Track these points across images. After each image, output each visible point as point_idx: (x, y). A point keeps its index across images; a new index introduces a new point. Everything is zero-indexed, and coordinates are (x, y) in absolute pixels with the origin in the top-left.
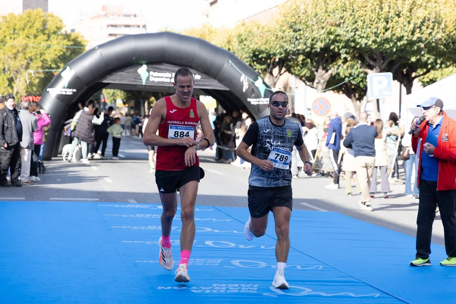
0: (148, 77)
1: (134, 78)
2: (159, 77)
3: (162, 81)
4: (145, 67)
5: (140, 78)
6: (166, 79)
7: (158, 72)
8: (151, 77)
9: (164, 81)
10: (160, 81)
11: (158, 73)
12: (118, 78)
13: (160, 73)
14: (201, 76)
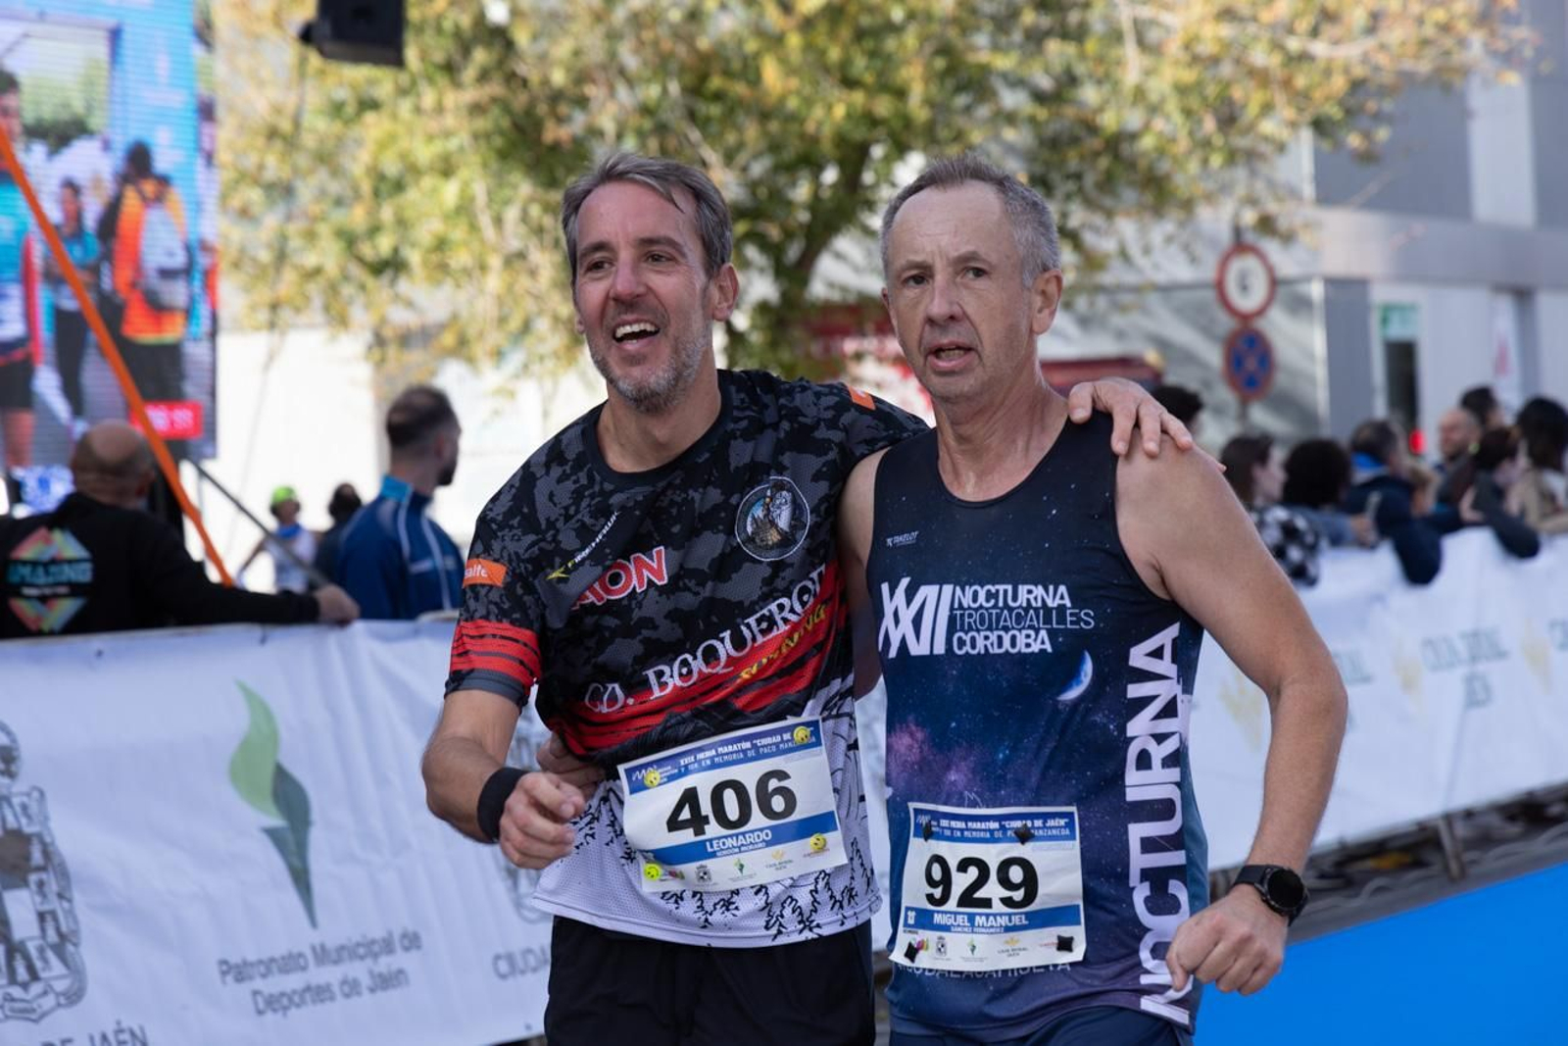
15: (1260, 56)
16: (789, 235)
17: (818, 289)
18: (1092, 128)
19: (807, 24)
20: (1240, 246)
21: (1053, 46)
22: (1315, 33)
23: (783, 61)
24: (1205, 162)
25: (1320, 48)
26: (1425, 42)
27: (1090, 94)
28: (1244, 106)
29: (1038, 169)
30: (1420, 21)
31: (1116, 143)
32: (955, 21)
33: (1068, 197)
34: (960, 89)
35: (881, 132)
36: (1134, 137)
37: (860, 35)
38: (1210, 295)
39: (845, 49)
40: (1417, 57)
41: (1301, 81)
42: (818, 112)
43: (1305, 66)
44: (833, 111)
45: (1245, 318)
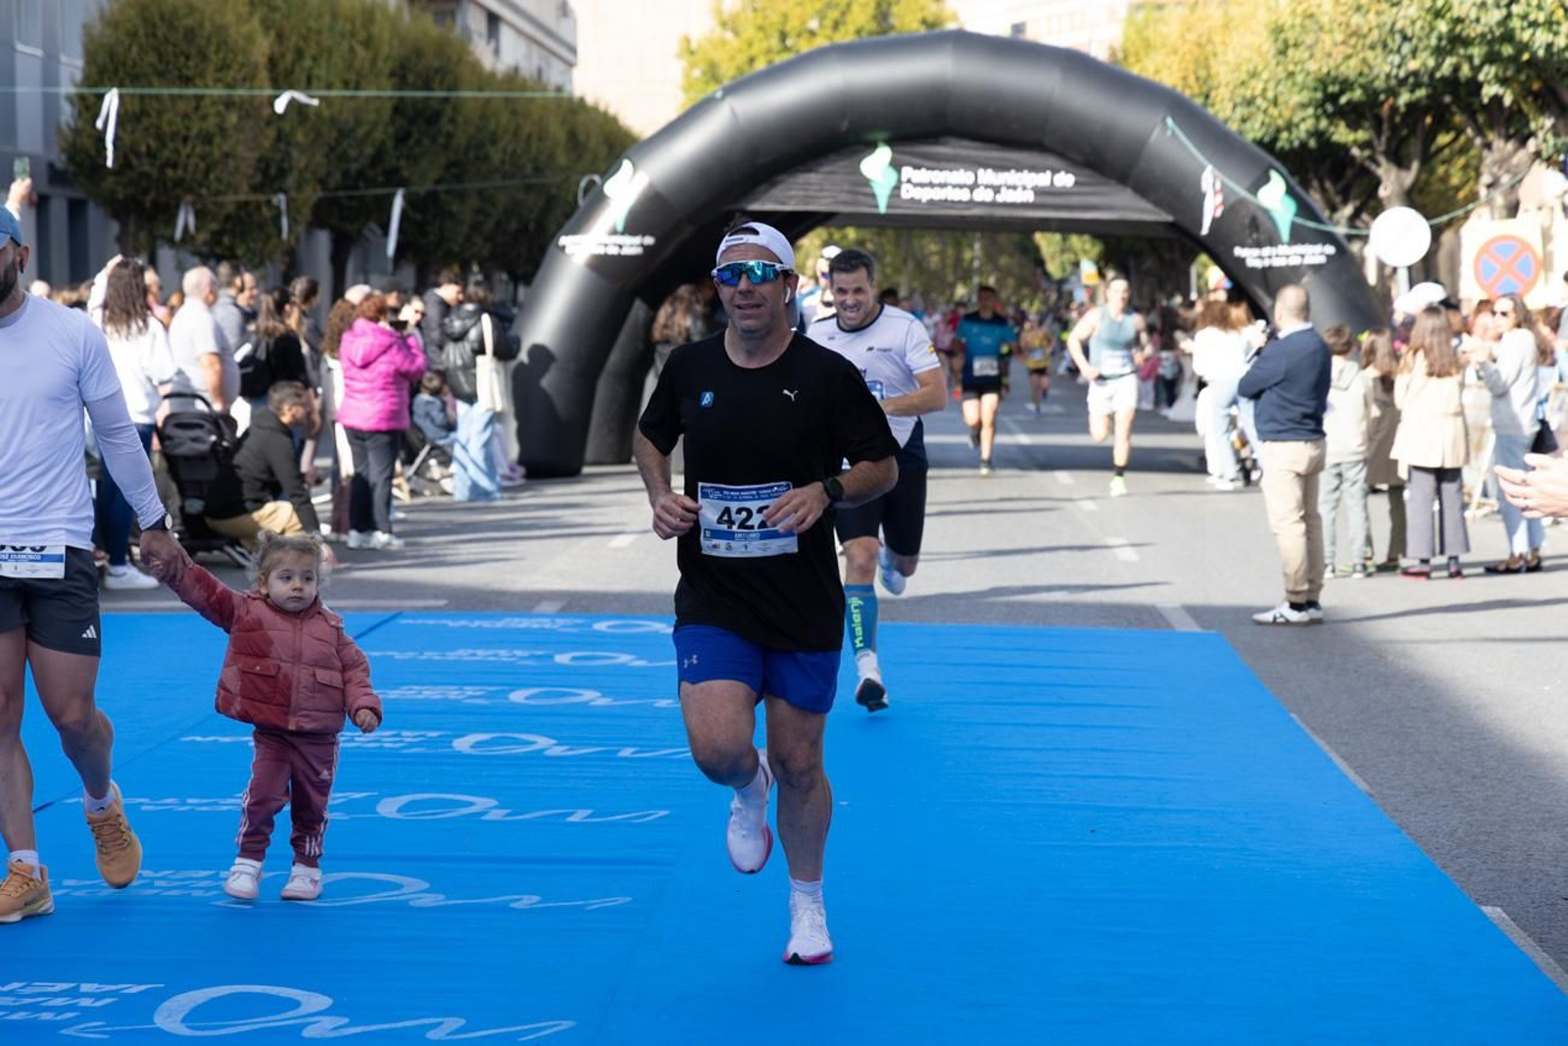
0: (897, 187)
1: (849, 192)
2: (931, 185)
3: (943, 198)
4: (883, 154)
5: (867, 190)
6: (957, 189)
7: (928, 169)
8: (905, 187)
9: (949, 198)
10: (936, 198)
11: (929, 172)
12: (794, 193)
13: (936, 172)
14: (1075, 174)
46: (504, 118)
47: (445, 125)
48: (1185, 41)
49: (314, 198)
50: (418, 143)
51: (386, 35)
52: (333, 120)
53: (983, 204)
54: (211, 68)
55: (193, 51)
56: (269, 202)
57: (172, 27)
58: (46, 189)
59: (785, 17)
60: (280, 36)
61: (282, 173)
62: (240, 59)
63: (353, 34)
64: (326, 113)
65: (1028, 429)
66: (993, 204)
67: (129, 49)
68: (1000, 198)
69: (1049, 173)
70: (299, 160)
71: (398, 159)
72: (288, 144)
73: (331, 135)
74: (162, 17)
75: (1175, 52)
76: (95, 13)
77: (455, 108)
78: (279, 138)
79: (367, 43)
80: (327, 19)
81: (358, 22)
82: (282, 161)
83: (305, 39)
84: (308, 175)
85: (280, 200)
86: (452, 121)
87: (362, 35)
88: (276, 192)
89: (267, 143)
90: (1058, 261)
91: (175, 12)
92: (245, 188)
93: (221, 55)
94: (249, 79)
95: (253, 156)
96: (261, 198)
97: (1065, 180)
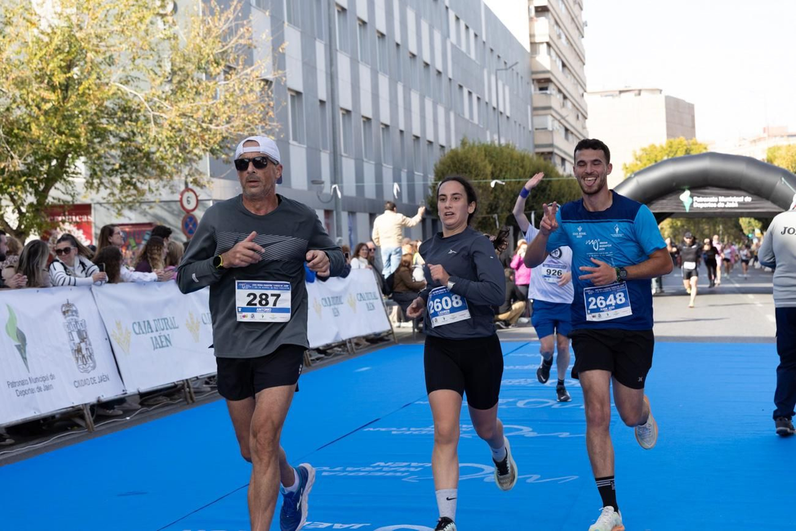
0: (692, 204)
1: (677, 206)
3: (708, 207)
4: (687, 193)
5: (682, 205)
6: (712, 203)
7: (702, 197)
8: (695, 204)
9: (710, 206)
10: (705, 207)
12: (658, 206)
14: (751, 197)
15: (193, 128)
16: (39, 180)
17: (50, 200)
18: (140, 150)
19: (46, 113)
20: (187, 189)
21: (127, 123)
22: (211, 122)
23: (37, 125)
24: (176, 162)
25: (212, 127)
26: (246, 126)
27: (139, 139)
28: (189, 144)
29: (122, 163)
30: (244, 119)
31: (148, 155)
32: (95, 114)
33: (132, 173)
34: (97, 137)
35: (71, 149)
36: (154, 153)
37: (64, 117)
38: (179, 204)
39: (59, 122)
40: (243, 130)
41: (206, 137)
42: (51, 142)
43: (209, 132)
44: (55, 142)
45: (188, 212)
46: (566, 189)
47: (548, 192)
48: (787, 155)
49: (506, 216)
50: (539, 198)
51: (528, 164)
52: (512, 191)
53: (721, 208)
54: (473, 176)
55: (468, 171)
56: (492, 217)
57: (461, 164)
58: (425, 217)
59: (656, 156)
60: (495, 166)
61: (496, 208)
62: (482, 172)
63: (518, 164)
64: (510, 189)
65: (738, 282)
66: (725, 208)
67: (448, 171)
68: (727, 206)
69: (743, 197)
70: (502, 204)
71: (533, 203)
72: (498, 199)
73: (512, 196)
74: (458, 161)
75: (784, 158)
76: (438, 162)
77: (551, 186)
78: (495, 197)
79: (522, 167)
80: (509, 160)
81: (519, 161)
82: (496, 204)
83: (503, 166)
84: (504, 208)
85: (496, 216)
86: (550, 190)
87: (521, 165)
88: (494, 213)
89: (491, 199)
90: (747, 229)
91: (462, 159)
92: (485, 212)
93: (476, 172)
94: (486, 178)
95: (487, 203)
96: (490, 215)
97: (748, 199)
